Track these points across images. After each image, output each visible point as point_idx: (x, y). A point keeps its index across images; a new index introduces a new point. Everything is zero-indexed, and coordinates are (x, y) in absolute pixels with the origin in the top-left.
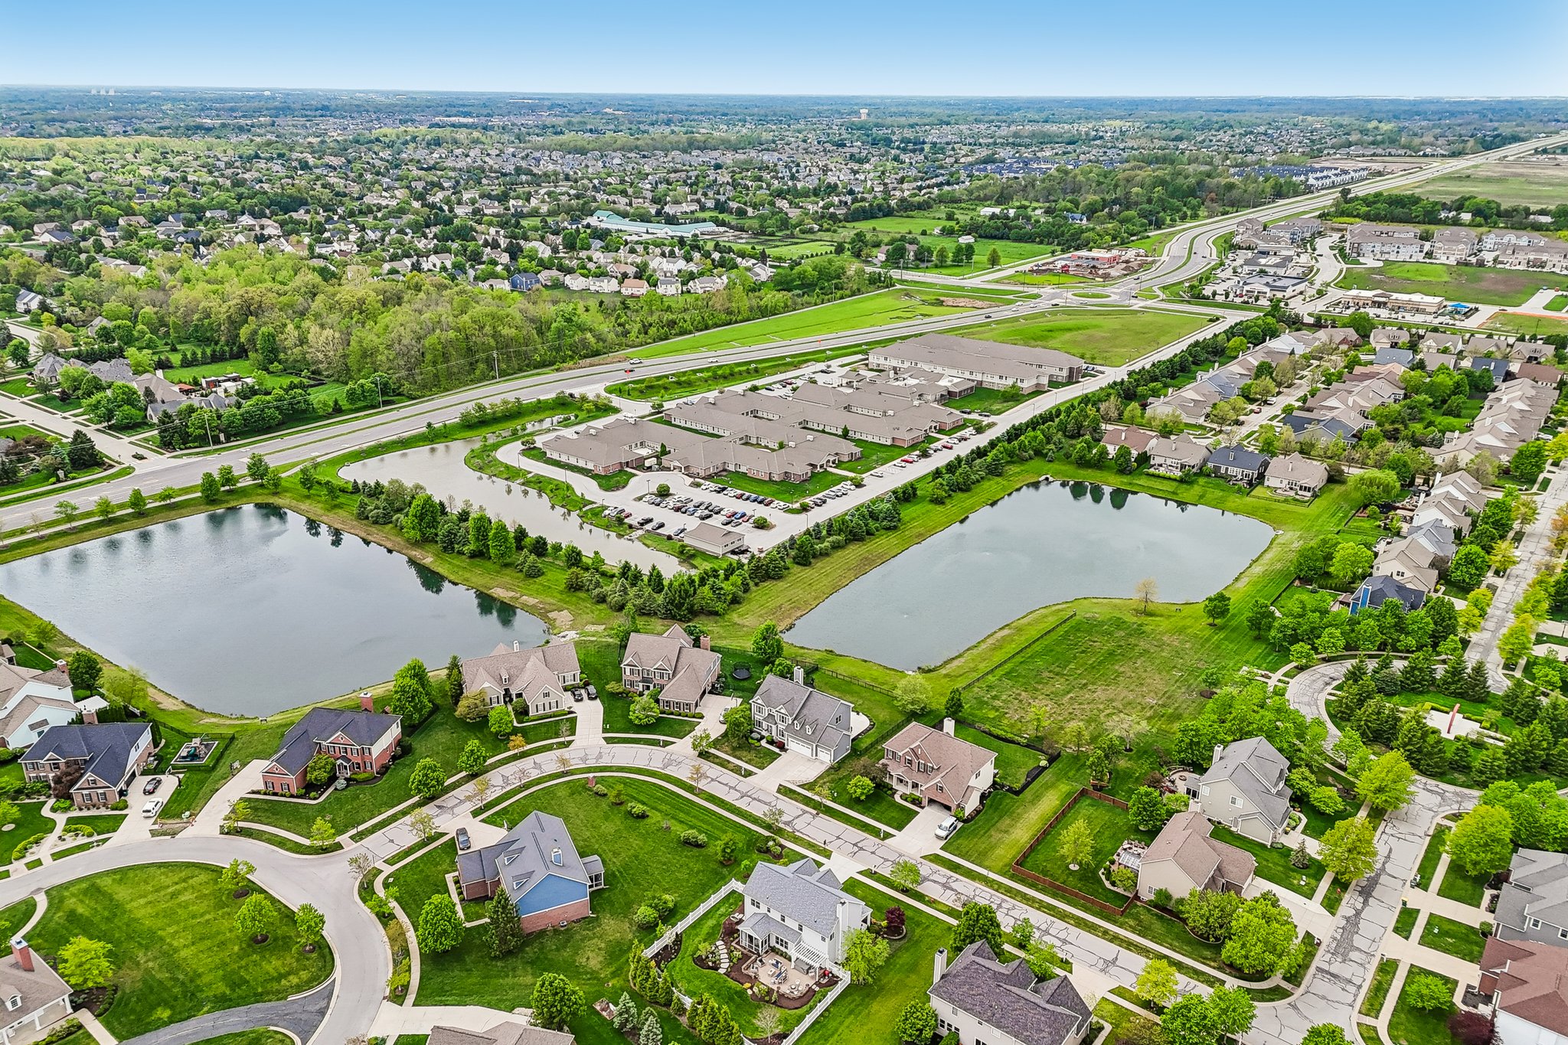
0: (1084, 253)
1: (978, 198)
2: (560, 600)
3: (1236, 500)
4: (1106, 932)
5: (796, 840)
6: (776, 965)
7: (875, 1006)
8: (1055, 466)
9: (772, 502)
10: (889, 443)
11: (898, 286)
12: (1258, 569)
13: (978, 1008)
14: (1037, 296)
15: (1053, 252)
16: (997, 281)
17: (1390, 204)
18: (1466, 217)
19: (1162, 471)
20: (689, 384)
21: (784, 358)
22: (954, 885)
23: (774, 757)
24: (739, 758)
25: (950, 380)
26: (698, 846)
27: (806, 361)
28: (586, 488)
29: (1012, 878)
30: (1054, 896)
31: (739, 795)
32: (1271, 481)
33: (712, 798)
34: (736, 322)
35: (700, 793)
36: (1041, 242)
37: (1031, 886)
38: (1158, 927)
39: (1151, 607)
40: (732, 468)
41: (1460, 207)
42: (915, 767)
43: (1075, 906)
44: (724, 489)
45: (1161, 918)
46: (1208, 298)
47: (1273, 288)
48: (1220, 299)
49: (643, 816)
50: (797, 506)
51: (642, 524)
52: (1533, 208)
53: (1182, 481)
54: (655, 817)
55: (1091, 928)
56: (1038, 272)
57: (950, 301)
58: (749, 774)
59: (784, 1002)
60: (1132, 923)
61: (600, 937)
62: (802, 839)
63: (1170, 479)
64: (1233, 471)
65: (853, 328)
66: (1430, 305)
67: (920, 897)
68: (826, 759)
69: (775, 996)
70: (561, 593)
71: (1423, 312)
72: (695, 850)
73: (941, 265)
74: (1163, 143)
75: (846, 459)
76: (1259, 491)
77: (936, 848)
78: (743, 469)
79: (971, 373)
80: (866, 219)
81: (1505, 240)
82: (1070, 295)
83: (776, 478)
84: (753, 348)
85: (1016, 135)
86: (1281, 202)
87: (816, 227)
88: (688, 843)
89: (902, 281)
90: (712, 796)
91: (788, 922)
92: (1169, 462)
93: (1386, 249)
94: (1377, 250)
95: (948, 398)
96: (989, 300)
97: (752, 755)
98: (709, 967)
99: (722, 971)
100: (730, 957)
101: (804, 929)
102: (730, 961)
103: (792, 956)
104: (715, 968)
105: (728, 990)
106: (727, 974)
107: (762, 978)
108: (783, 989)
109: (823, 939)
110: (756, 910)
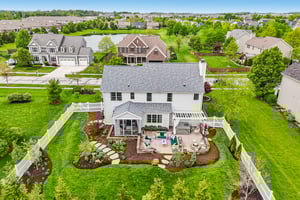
6: (162, 138)
32: (148, 27)
35: (11, 85)
42: (136, 51)
64: (139, 26)
68: (85, 63)
69: (192, 158)
72: (23, 104)
91: (156, 99)
92: (123, 26)
98: (99, 165)
99: (116, 162)
100: (114, 149)
101: (174, 97)
102: (116, 150)
103: (171, 127)
104: (108, 162)
105: (140, 175)
106: (123, 162)
107: (161, 150)
108: (189, 149)
109: (196, 97)
110: (117, 103)
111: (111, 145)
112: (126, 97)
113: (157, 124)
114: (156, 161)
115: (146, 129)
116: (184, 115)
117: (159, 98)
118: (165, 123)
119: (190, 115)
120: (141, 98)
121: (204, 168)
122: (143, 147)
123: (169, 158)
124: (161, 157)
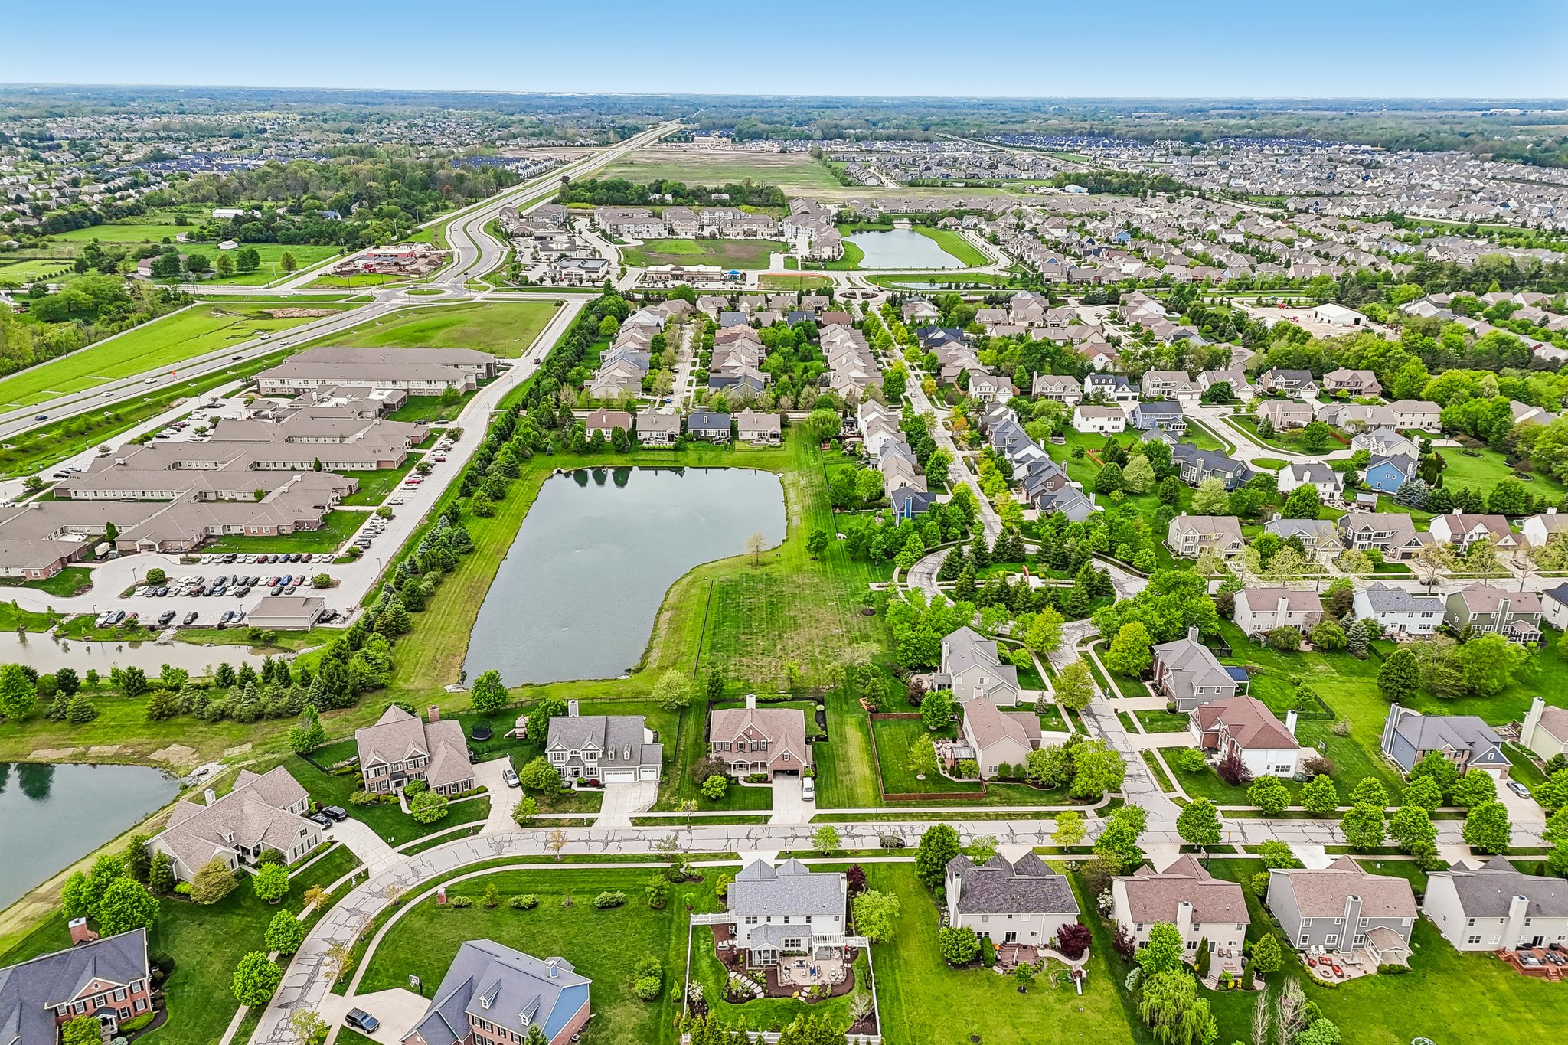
0: (370, 250)
1: (195, 200)
2: (155, 735)
3: (727, 457)
4: (987, 815)
5: (697, 857)
6: (801, 965)
7: (904, 953)
8: (557, 458)
9: (309, 558)
10: (375, 468)
11: (198, 303)
12: (795, 508)
13: (1005, 906)
14: (371, 299)
15: (342, 252)
16: (309, 286)
17: (608, 189)
18: (669, 197)
19: (653, 444)
20: (38, 449)
21: (140, 398)
22: (854, 832)
23: (599, 797)
24: (566, 812)
25: (382, 394)
26: (619, 904)
27: (173, 398)
28: (35, 601)
29: (889, 806)
30: (930, 805)
31: (602, 845)
32: (744, 435)
33: (579, 859)
34: (25, 367)
35: (564, 859)
36: (317, 243)
37: (908, 805)
38: (1013, 794)
39: (762, 559)
40: (218, 532)
41: (658, 188)
42: (748, 749)
43: (950, 805)
44: (234, 557)
45: (1009, 787)
46: (535, 284)
47: (588, 270)
48: (548, 283)
49: (534, 905)
50: (342, 552)
51: (165, 622)
52: (710, 186)
53: (676, 449)
54: (546, 901)
55: (976, 816)
56: (343, 273)
57: (278, 313)
58: (591, 822)
59: (839, 990)
60: (996, 799)
61: (621, 1030)
62: (701, 855)
63: (665, 449)
64: (711, 432)
65: (192, 354)
66: (715, 273)
67: (842, 854)
68: (652, 775)
69: (829, 989)
70: (147, 726)
71: (712, 280)
72: (619, 910)
73: (226, 274)
74: (337, 136)
75: (346, 493)
76: (738, 445)
77: (812, 810)
78: (235, 530)
79: (394, 383)
80: (70, 229)
81: (716, 215)
82: (402, 293)
83: (288, 531)
84: (85, 394)
85: (166, 128)
86: (507, 191)
87: (16, 244)
88: (606, 907)
89: (200, 297)
90: (578, 856)
91: (794, 921)
92: (654, 435)
93: (639, 229)
94: (632, 230)
95: (386, 411)
96: (322, 306)
97: (575, 804)
98: (748, 999)
99: (761, 996)
100: (755, 981)
101: (813, 919)
102: (759, 983)
103: (810, 949)
104: (753, 996)
105: (783, 1008)
106: (767, 995)
107: (801, 982)
108: (827, 981)
109: (837, 918)
110: (753, 926)
111: (751, 976)
112: (762, 921)
113: (795, 949)
114: (796, 994)
115: (784, 954)
116: (825, 938)
117: (797, 920)
118: (804, 948)
119: (830, 938)
120: (777, 921)
121: (838, 999)
122: (784, 979)
123: (808, 989)
124: (801, 989)
